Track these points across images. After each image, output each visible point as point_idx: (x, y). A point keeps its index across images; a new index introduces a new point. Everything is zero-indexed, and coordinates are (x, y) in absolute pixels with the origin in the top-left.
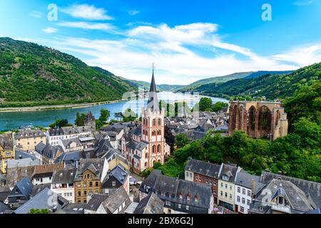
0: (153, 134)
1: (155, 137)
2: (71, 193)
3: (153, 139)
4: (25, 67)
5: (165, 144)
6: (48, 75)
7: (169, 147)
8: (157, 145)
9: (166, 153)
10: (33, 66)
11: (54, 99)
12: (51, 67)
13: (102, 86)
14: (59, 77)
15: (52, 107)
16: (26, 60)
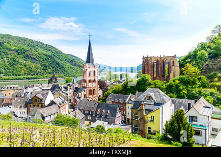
0: (90, 81)
1: (91, 83)
2: (25, 112)
3: (90, 85)
4: (18, 53)
5: (99, 89)
6: (34, 58)
7: (102, 91)
8: (92, 89)
9: (100, 96)
10: (24, 53)
11: (37, 74)
12: (36, 53)
13: (72, 66)
14: (41, 60)
15: (35, 80)
16: (20, 49)
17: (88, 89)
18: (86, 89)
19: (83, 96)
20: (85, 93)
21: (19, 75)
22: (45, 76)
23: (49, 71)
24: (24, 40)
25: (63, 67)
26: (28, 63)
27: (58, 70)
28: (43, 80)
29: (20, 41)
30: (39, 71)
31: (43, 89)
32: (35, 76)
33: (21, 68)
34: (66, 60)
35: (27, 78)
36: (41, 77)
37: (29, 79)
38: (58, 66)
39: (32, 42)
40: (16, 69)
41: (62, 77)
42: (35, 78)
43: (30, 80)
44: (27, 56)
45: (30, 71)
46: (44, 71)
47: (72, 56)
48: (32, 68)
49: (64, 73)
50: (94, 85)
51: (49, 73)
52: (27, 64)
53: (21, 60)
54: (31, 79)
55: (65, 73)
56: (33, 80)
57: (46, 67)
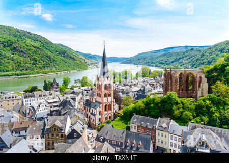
0: (105, 96)
1: (106, 98)
2: (42, 143)
3: (105, 100)
4: (5, 45)
5: (115, 103)
6: (22, 52)
7: (118, 106)
8: (108, 104)
9: (116, 111)
10: (11, 45)
11: (27, 70)
12: (24, 45)
13: (64, 59)
14: (30, 53)
15: (25, 76)
16: (6, 40)
17: (104, 105)
18: (101, 105)
19: (98, 112)
20: (101, 109)
21: (7, 71)
22: (36, 71)
23: (40, 65)
24: (10, 29)
25: (54, 60)
26: (16, 56)
27: (49, 64)
28: (34, 76)
29: (5, 31)
30: (29, 65)
31: (49, 101)
32: (24, 72)
33: (9, 63)
34: (57, 51)
35: (16, 75)
36: (31, 72)
37: (18, 75)
38: (49, 59)
39: (18, 31)
40: (3, 64)
41: (54, 72)
42: (24, 75)
43: (19, 77)
44: (15, 48)
45: (19, 66)
46: (34, 66)
47: (62, 46)
48: (20, 63)
49: (55, 67)
50: (110, 100)
51: (40, 68)
52: (15, 58)
53: (8, 54)
54: (21, 75)
55: (57, 67)
56: (22, 76)
57: (36, 61)
